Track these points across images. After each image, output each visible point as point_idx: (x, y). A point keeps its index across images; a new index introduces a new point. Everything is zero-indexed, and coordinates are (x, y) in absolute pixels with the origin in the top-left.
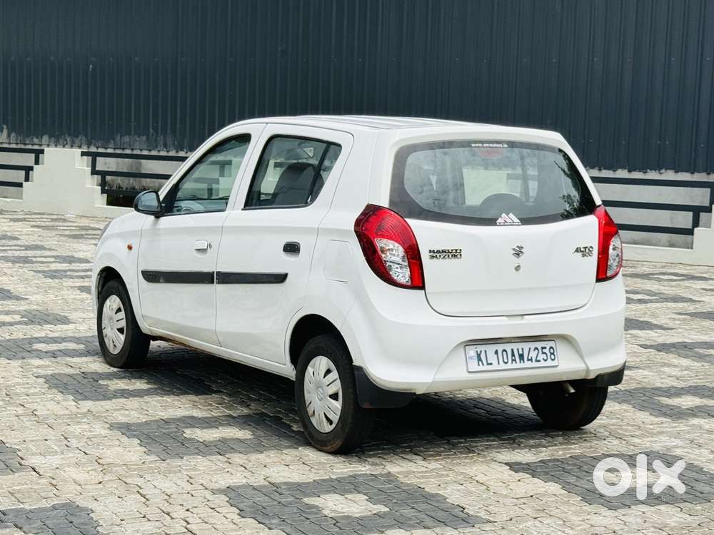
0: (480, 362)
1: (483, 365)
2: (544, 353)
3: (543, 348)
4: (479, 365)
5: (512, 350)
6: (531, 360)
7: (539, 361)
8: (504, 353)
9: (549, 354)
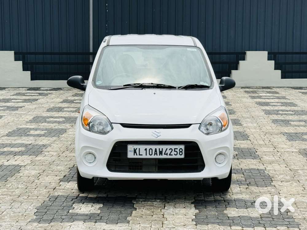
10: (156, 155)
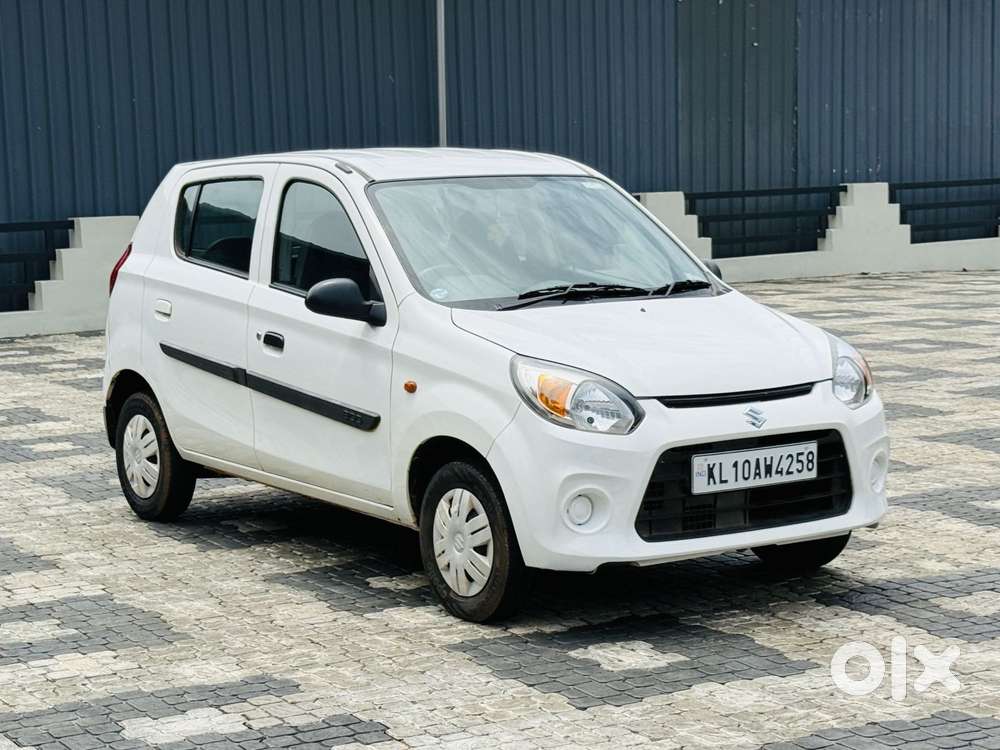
10: (758, 477)
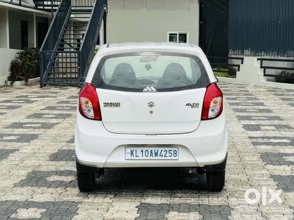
0: (132, 155)
1: (134, 156)
2: (169, 153)
3: (169, 151)
4: (131, 156)
5: (151, 151)
6: (162, 156)
7: (167, 156)
8: (147, 152)
9: (173, 154)
